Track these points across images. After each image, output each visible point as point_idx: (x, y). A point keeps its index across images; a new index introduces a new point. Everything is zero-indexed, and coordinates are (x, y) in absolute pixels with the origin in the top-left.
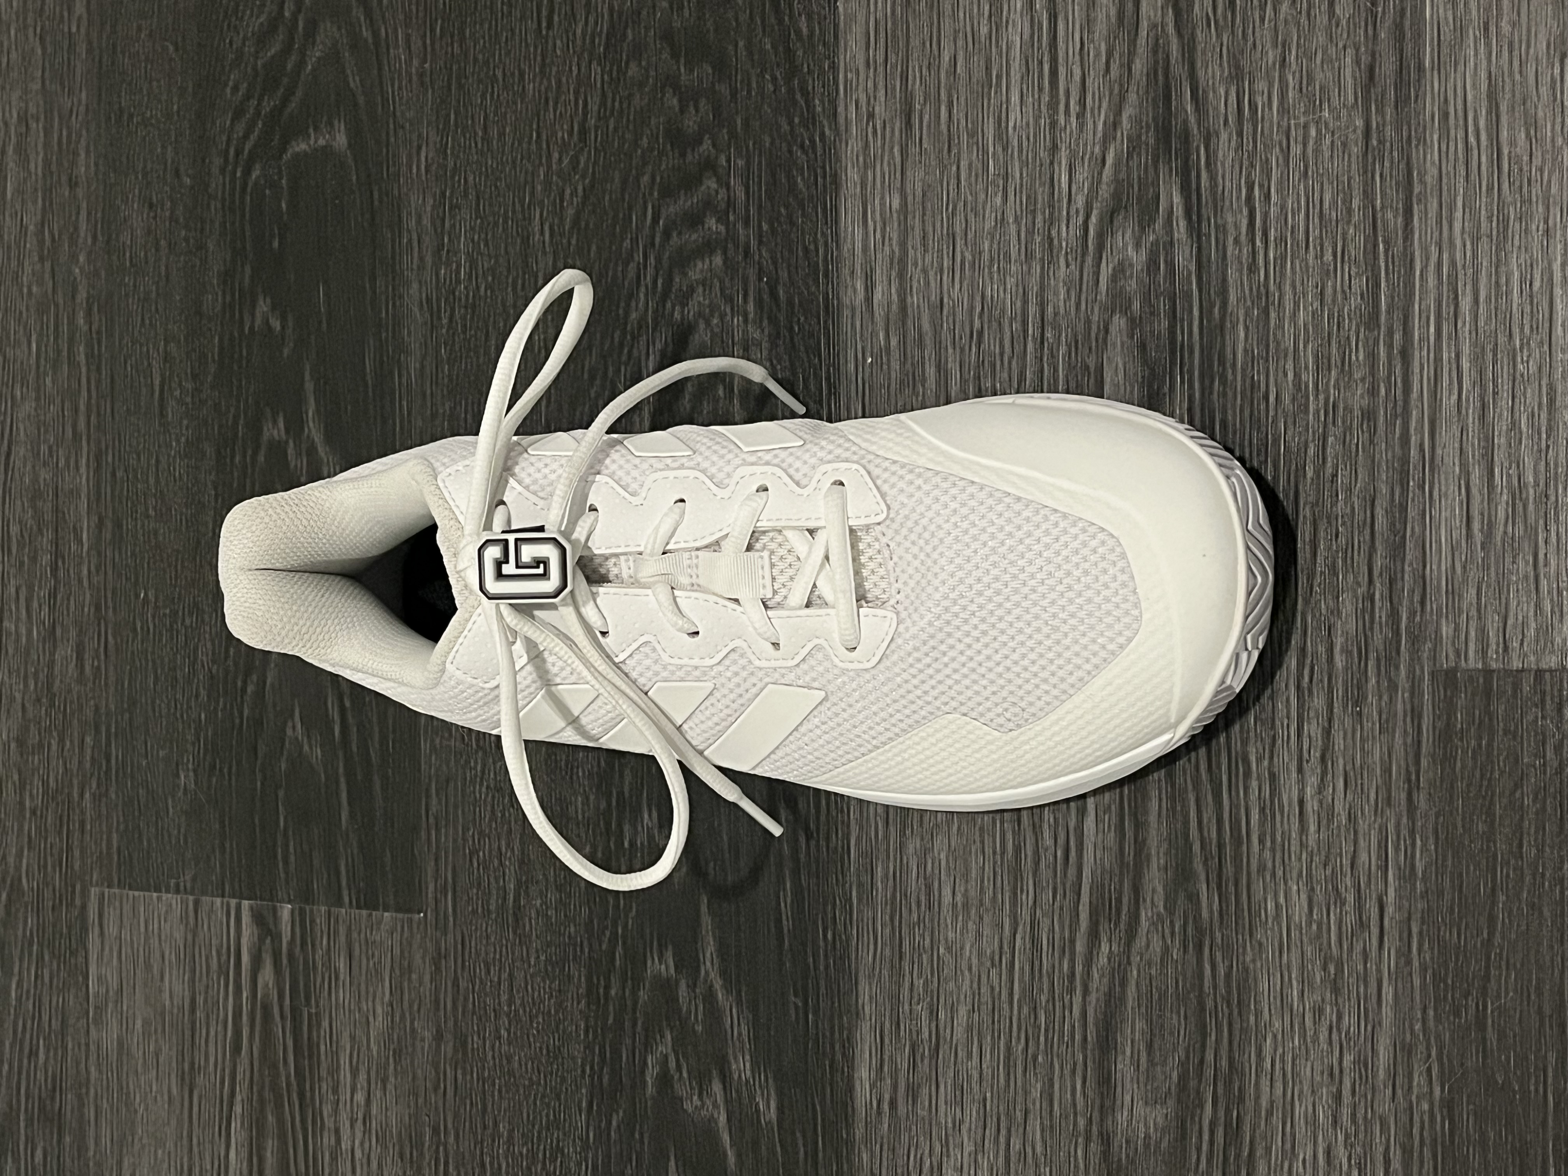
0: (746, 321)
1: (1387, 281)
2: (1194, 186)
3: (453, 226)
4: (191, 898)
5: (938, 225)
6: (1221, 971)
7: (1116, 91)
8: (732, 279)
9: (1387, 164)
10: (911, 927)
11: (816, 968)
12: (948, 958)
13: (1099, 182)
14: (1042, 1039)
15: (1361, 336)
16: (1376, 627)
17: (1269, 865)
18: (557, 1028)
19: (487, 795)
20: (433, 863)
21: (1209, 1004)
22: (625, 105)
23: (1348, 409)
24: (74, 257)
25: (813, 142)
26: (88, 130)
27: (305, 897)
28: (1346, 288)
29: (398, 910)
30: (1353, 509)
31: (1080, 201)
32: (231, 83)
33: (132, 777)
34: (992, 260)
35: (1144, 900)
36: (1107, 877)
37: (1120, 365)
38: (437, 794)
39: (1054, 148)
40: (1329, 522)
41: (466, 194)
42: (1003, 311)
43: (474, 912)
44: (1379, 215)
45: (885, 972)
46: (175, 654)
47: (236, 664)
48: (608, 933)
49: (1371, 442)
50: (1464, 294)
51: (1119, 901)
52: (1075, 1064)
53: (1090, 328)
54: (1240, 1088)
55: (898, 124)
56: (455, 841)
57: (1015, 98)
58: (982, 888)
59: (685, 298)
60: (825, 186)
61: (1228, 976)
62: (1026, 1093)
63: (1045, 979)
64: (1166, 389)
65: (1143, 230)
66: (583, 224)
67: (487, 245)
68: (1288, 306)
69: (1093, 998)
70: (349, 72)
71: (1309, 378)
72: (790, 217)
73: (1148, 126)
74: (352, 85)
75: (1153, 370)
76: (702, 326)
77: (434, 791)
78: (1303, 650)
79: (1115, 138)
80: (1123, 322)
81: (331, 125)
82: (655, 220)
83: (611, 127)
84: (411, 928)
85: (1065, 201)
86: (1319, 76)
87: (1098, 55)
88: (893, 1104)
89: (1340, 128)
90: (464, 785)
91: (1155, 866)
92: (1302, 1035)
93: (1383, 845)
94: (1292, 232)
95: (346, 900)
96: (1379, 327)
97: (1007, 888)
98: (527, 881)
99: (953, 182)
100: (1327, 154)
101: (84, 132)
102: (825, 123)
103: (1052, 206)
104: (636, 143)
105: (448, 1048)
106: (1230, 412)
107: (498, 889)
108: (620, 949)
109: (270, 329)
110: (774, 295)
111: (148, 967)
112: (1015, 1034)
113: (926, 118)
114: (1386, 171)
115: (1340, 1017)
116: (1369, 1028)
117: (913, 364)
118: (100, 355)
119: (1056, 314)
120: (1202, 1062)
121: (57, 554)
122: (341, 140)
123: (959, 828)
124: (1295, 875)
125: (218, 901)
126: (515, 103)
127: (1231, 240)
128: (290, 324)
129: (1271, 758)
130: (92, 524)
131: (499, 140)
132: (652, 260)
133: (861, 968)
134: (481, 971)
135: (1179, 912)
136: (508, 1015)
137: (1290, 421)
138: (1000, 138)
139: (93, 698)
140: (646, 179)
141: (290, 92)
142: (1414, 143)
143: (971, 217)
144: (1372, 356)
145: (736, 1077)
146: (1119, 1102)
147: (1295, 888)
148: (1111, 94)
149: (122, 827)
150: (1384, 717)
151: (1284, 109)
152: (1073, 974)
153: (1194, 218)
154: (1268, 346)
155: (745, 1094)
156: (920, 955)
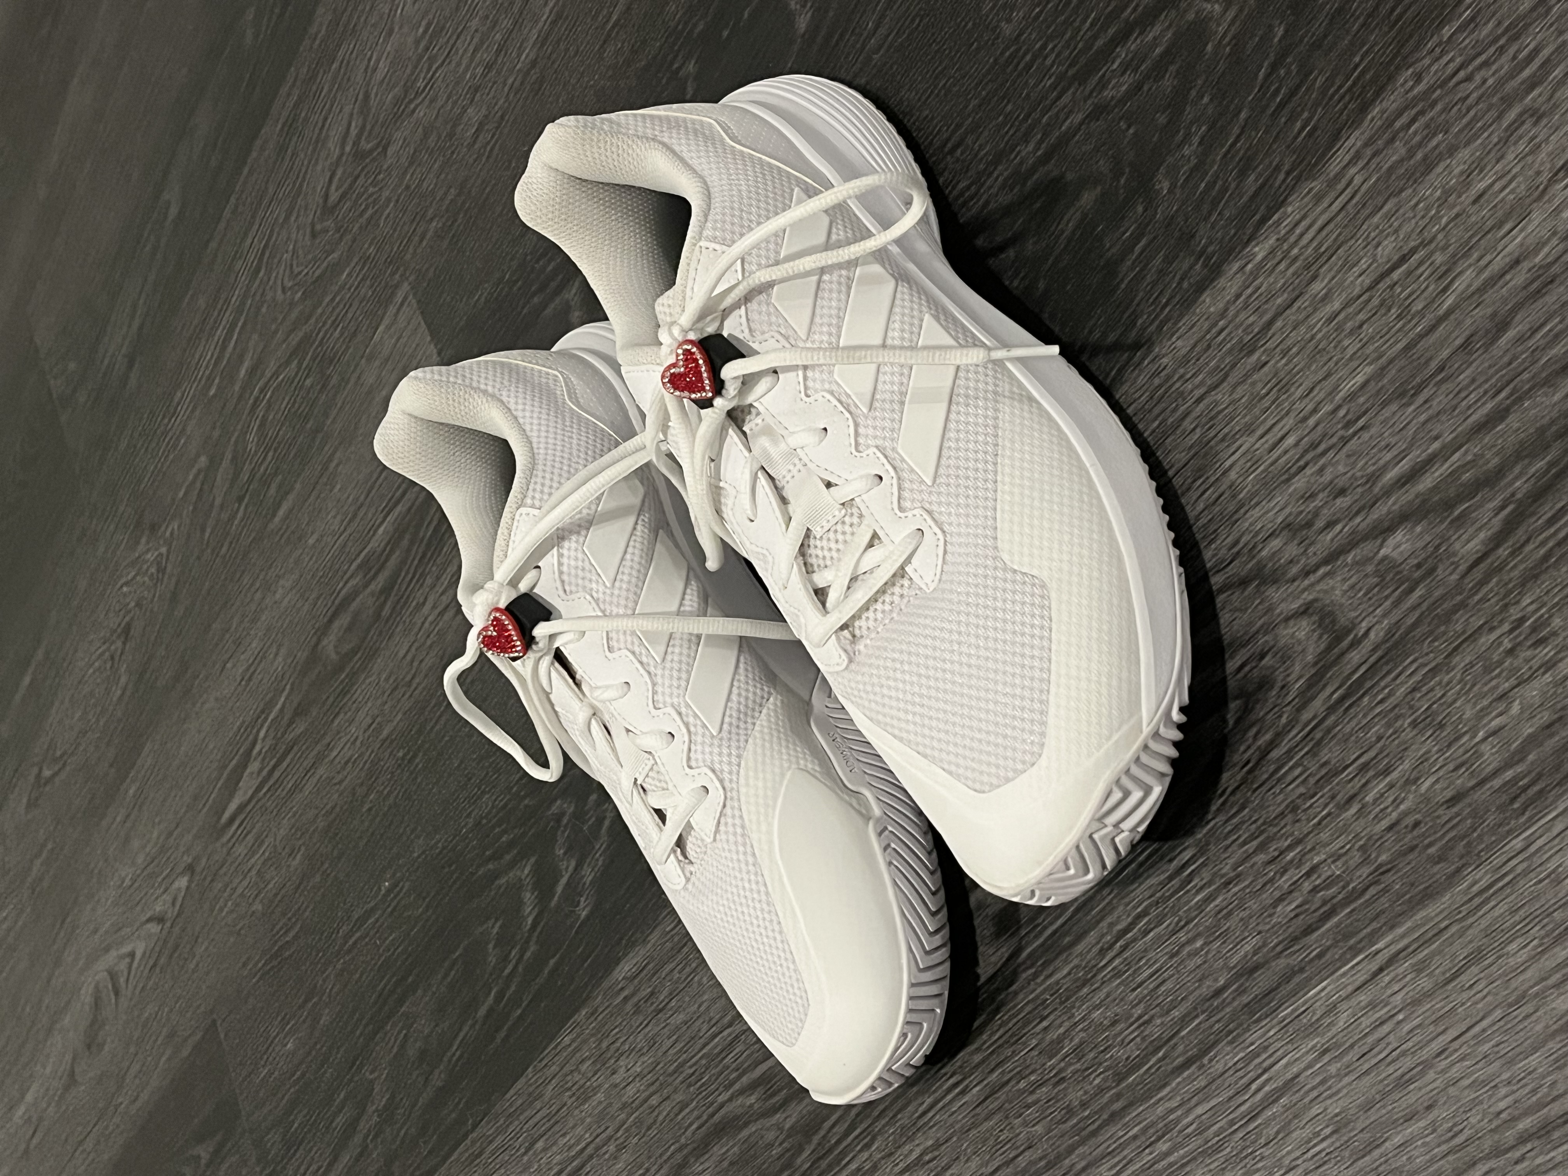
1: (1145, 1072)
23: (1065, 1092)
28: (1127, 1041)
30: (1019, 1134)
40: (1005, 1119)
44: (1177, 1039)
49: (1058, 1123)
50: (1165, 1142)
52: (701, 1116)
62: (675, 1091)
63: (721, 1066)
68: (1096, 999)
69: (731, 1107)
71: (1067, 1046)
78: (939, 1145)
86: (1233, 923)
88: (627, 999)
89: (1211, 965)
94: (1135, 971)
96: (1117, 1085)
100: (1191, 966)
112: (692, 1062)
114: (1204, 1026)
127: (1109, 920)
129: (884, 1158)
130: (530, 57)
135: (791, 1141)
137: (1039, 1048)
139: (469, 171)
142: (1230, 1038)
145: (582, 874)
149: (437, 272)
151: (1200, 908)
152: (731, 1084)
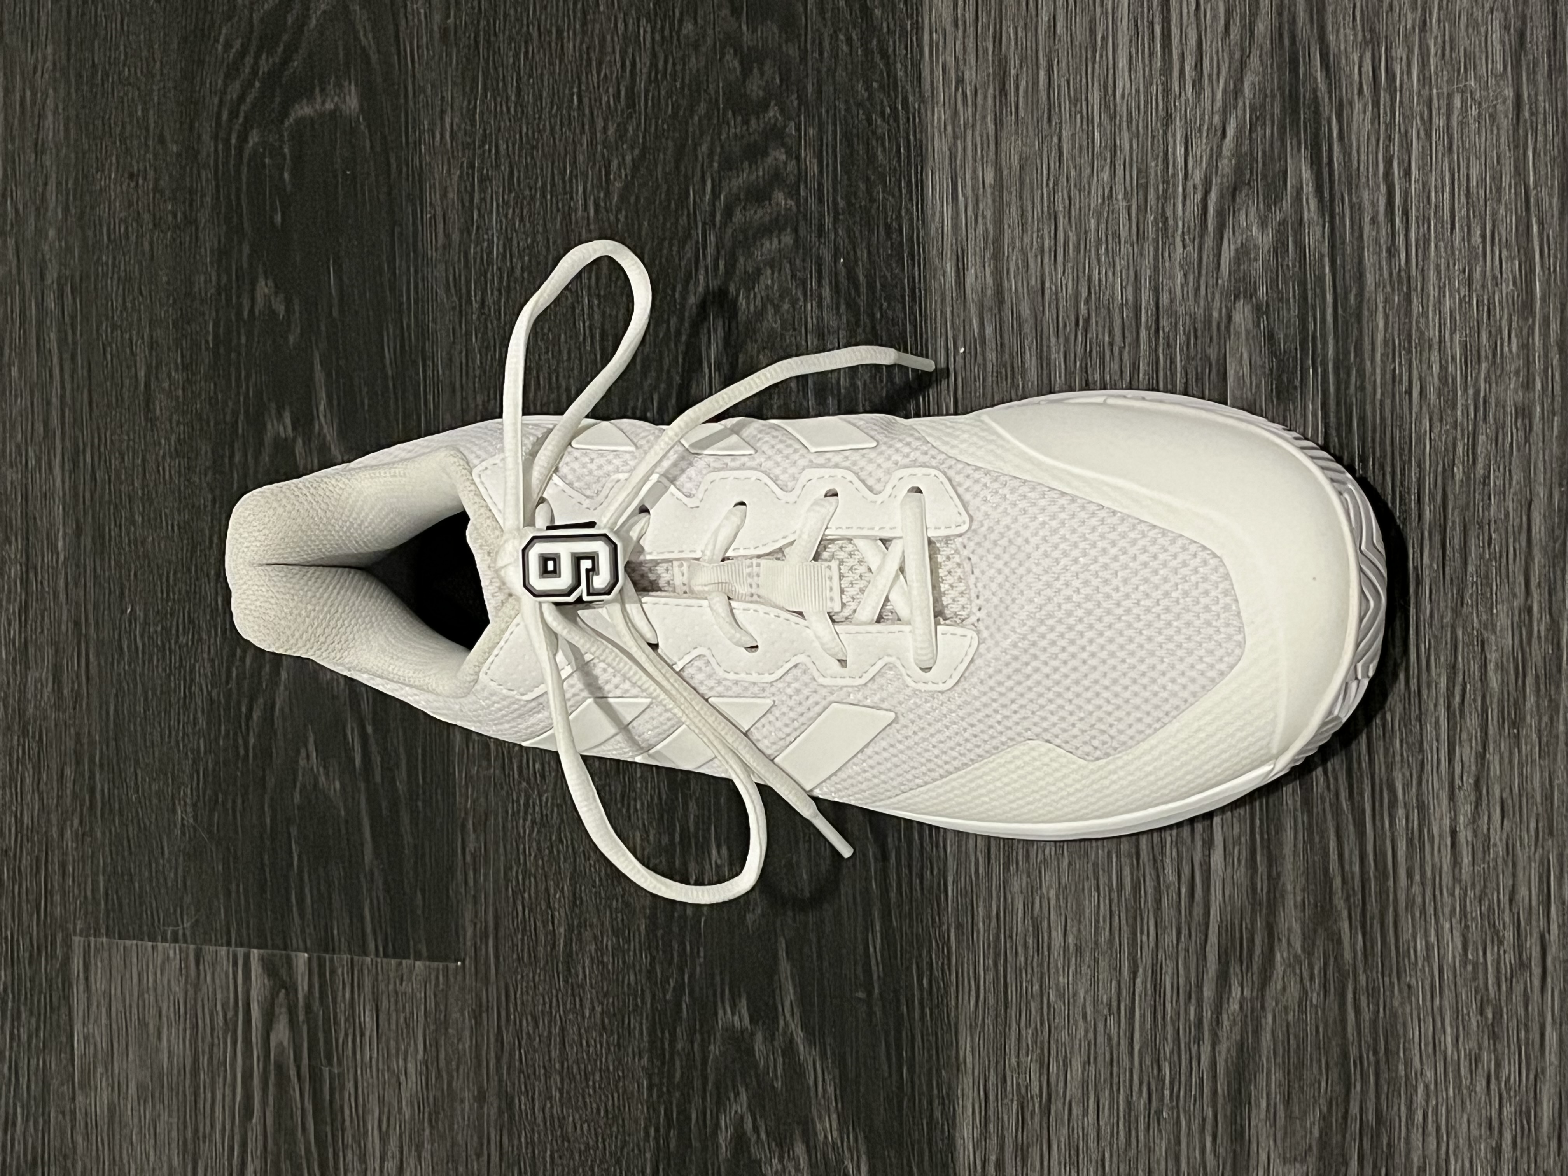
0: (820, 306)
1: (1542, 266)
2: (1325, 160)
3: (483, 200)
4: (192, 947)
5: (1037, 200)
6: (1366, 1016)
7: (1237, 55)
8: (804, 260)
9: (1540, 138)
10: (1018, 972)
11: (911, 1019)
12: (1059, 1006)
13: (1219, 155)
14: (1167, 1092)
15: (1514, 325)
16: (1535, 640)
17: (1419, 900)
18: (617, 1086)
19: (532, 831)
20: (470, 906)
21: (1353, 1052)
22: (679, 68)
23: (1501, 404)
24: (40, 233)
25: (894, 109)
26: (55, 90)
27: (326, 945)
28: (1497, 274)
29: (431, 958)
30: (1507, 514)
31: (1197, 177)
32: (222, 40)
33: (121, 814)
34: (1099, 241)
35: (1280, 940)
36: (1238, 916)
37: (1246, 356)
38: (475, 830)
39: (1168, 119)
40: (1481, 527)
41: (498, 166)
42: (1112, 297)
43: (520, 960)
44: (1533, 193)
45: (989, 1021)
46: (169, 676)
47: (239, 685)
48: (672, 983)
49: (1527, 440)
51: (1252, 941)
52: (1204, 1120)
53: (1211, 315)
54: (1389, 1145)
55: (991, 91)
56: (496, 881)
57: (1123, 63)
58: (1096, 928)
59: (751, 280)
60: (909, 157)
61: (1374, 1022)
62: (1149, 1150)
63: (1169, 1028)
64: (1298, 383)
65: (1268, 207)
66: (632, 199)
67: (522, 220)
68: (1433, 292)
69: (1223, 1047)
70: (359, 27)
71: (1456, 370)
72: (869, 191)
73: (1273, 96)
74: (364, 42)
75: (1280, 361)
76: (771, 311)
77: (471, 826)
78: (1453, 668)
79: (1236, 107)
80: (1248, 308)
81: (340, 86)
82: (715, 195)
83: (663, 93)
84: (446, 977)
85: (1181, 176)
86: (1463, 43)
87: (1215, 17)
88: (1000, 1166)
89: (1487, 99)
90: (505, 819)
91: (1292, 903)
92: (1458, 1087)
93: (1544, 879)
95: (372, 946)
96: (1532, 313)
97: (1125, 928)
98: (579, 926)
99: (1054, 154)
100: (1474, 126)
101: (51, 91)
102: (909, 88)
103: (1166, 182)
104: (691, 109)
105: (491, 1110)
106: (1368, 408)
107: (546, 936)
108: (686, 998)
109: (273, 313)
110: (852, 277)
111: (143, 1024)
112: (1136, 1088)
113: (1023, 84)
114: (1540, 145)
115: (1498, 1065)
116: (1532, 1077)
117: (1011, 354)
118: (75, 343)
119: (1171, 301)
120: (1345, 1117)
121: (29, 565)
122: (352, 103)
123: (1070, 864)
124: (1447, 910)
125: (223, 950)
126: (552, 64)
127: (1367, 219)
128: (297, 308)
129: (1420, 783)
130: (69, 531)
131: (535, 104)
132: (712, 239)
133: (962, 1018)
134: (527, 1027)
135: (1319, 953)
136: (561, 1073)
137: (1436, 418)
138: (1107, 107)
139: (74, 725)
140: (704, 148)
141: (291, 50)
143: (1075, 193)
144: (1526, 347)
145: (821, 1137)
146: (1253, 1162)
147: (1447, 926)
148: (1231, 58)
149: (109, 869)
150: (1544, 739)
151: (1425, 80)
152: (1200, 1022)
153: (1326, 195)
154: (1410, 336)
155: (832, 1156)
156: (1028, 1003)
